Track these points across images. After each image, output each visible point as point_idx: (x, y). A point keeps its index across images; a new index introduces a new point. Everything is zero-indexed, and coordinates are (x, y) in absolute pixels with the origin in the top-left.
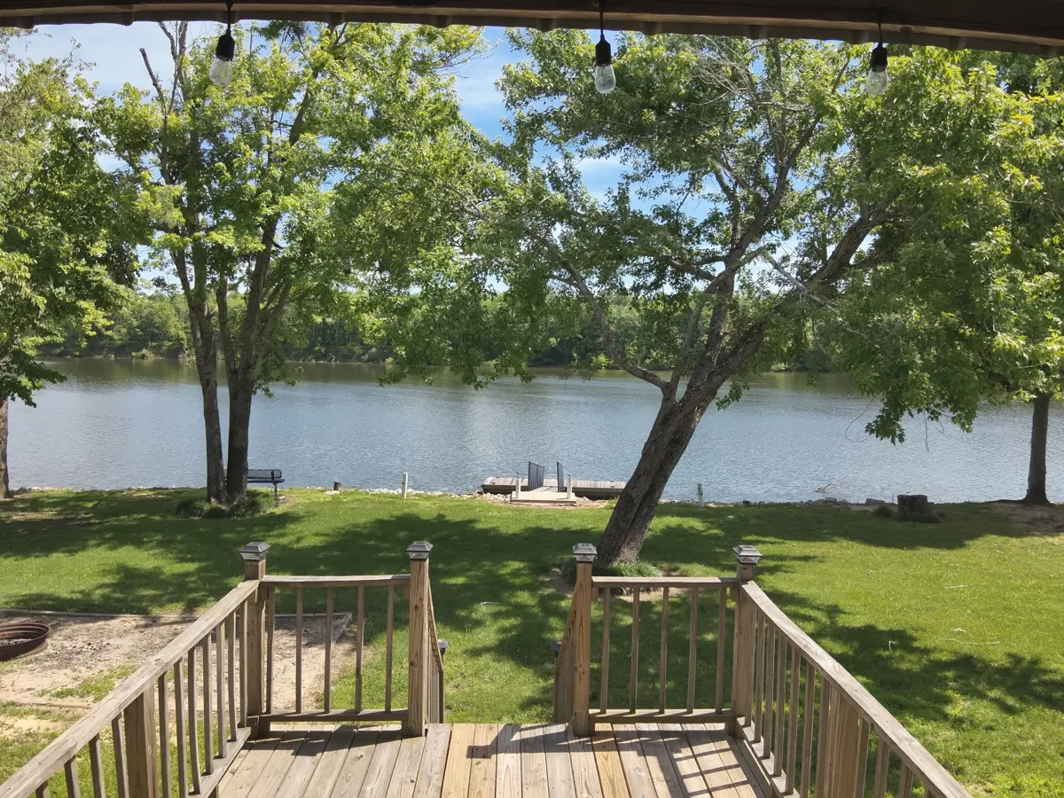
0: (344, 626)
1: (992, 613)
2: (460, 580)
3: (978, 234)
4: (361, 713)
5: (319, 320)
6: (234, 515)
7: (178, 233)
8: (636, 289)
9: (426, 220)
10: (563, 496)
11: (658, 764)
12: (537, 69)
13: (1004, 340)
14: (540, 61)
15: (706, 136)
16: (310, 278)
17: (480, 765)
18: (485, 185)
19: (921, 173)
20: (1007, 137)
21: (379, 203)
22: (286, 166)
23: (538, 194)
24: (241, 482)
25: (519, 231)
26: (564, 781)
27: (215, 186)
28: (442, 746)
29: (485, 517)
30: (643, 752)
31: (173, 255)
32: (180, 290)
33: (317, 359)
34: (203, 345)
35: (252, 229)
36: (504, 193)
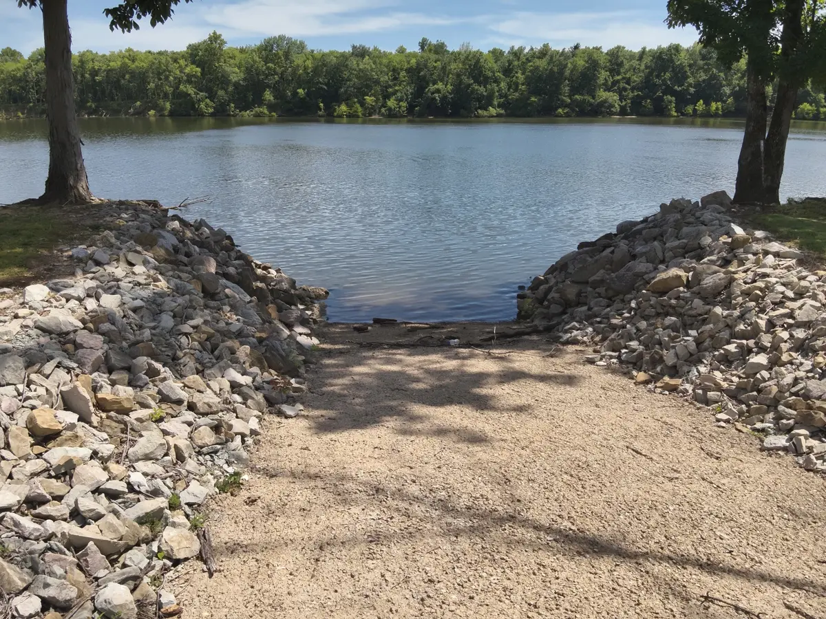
33: (89, 114)
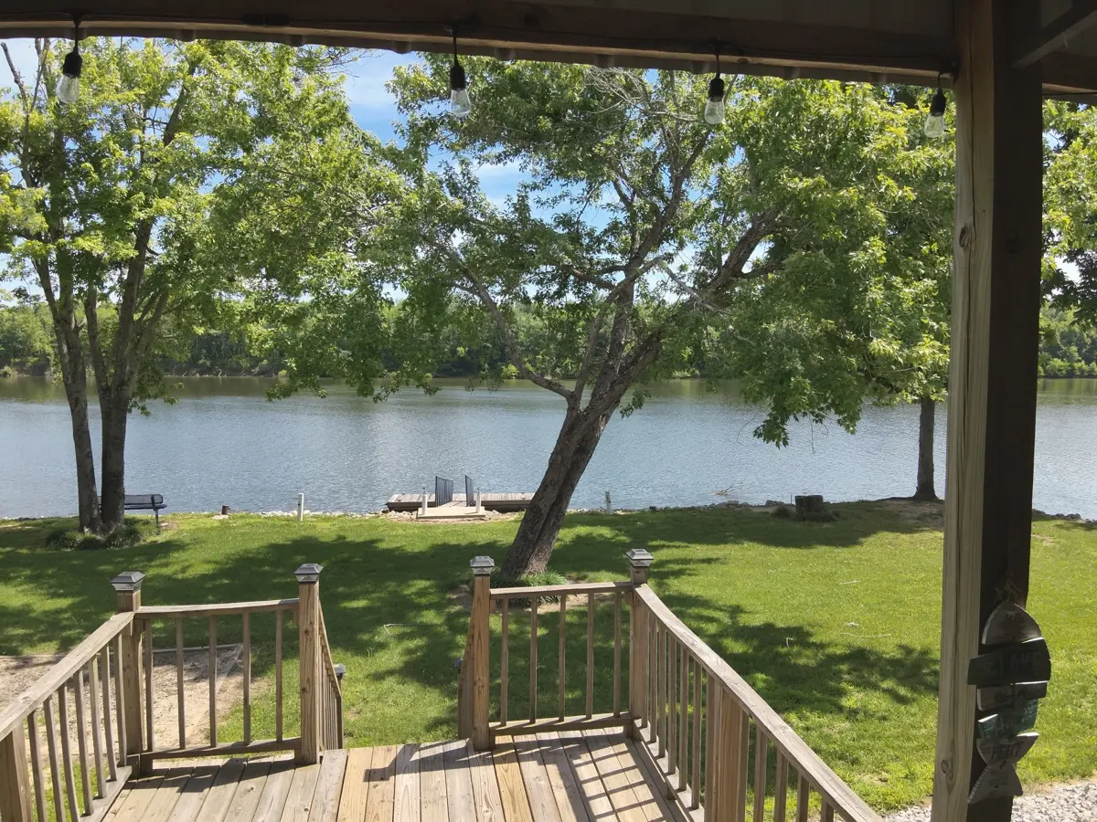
0: (236, 658)
1: (884, 607)
2: (361, 603)
3: (855, 243)
4: (251, 745)
5: (200, 331)
6: (110, 545)
7: (40, 240)
8: (539, 298)
9: (315, 225)
10: (471, 510)
11: (557, 772)
12: (429, 72)
13: (879, 345)
14: (432, 64)
15: (603, 144)
16: (189, 287)
17: (377, 788)
18: (379, 189)
19: (801, 185)
20: (882, 150)
21: (264, 207)
22: (160, 168)
23: (435, 200)
24: (117, 508)
25: (414, 238)
26: (463, 797)
27: (82, 187)
28: (338, 771)
29: (389, 536)
30: (543, 762)
31: (35, 263)
32: (43, 300)
33: (202, 373)
34: (70, 361)
35: (124, 235)
36: (399, 198)
